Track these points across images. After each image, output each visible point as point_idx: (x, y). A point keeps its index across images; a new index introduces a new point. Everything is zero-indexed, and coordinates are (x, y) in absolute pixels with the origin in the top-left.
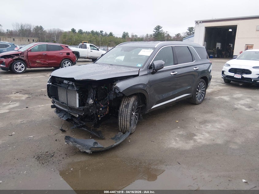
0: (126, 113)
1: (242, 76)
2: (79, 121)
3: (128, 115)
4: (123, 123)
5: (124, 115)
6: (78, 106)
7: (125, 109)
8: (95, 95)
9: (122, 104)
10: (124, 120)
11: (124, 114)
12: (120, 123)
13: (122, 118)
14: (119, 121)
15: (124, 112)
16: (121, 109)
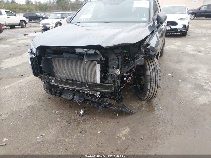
0: (157, 78)
1: (170, 28)
2: (101, 100)
3: (159, 80)
4: (154, 90)
5: (154, 81)
6: (98, 81)
7: (154, 73)
8: (120, 63)
9: (149, 68)
10: (155, 87)
11: (154, 79)
12: (150, 91)
13: (152, 85)
14: (149, 88)
15: (154, 77)
16: (149, 74)
